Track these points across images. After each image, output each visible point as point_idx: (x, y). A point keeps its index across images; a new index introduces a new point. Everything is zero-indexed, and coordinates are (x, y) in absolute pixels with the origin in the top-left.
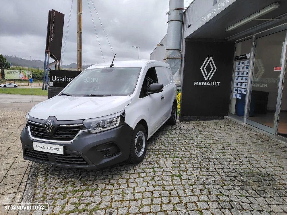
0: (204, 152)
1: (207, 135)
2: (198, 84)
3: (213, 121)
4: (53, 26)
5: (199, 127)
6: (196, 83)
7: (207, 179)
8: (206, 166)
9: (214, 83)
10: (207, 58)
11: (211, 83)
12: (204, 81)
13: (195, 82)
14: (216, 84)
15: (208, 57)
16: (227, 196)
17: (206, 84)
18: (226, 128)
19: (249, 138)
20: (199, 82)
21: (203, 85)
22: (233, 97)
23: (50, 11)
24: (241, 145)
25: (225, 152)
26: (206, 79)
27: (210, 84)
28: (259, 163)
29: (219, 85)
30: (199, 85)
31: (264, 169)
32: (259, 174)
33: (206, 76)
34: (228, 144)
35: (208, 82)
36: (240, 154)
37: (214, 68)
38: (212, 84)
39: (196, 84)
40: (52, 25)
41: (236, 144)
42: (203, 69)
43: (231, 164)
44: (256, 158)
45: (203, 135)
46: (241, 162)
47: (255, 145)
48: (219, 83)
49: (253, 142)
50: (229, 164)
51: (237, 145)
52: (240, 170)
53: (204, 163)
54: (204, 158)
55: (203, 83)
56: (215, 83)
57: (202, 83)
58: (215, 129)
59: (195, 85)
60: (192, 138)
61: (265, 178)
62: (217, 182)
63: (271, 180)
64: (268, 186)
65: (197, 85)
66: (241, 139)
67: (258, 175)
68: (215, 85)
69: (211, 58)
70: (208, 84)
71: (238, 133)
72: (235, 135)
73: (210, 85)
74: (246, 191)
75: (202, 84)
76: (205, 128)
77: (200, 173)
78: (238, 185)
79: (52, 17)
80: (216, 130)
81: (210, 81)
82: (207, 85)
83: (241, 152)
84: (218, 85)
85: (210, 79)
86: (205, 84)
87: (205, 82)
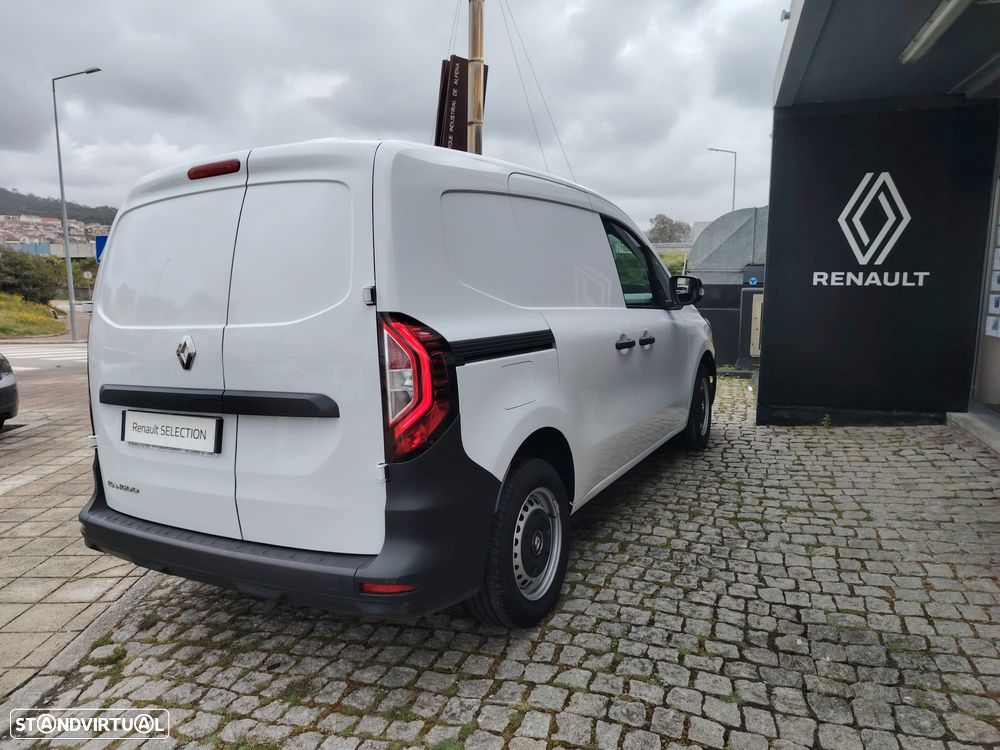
0: (738, 537)
1: (810, 479)
2: (829, 281)
3: (888, 430)
4: (453, 109)
5: (808, 448)
6: (821, 277)
7: (651, 623)
8: (689, 582)
9: (897, 274)
10: (868, 176)
11: (886, 275)
12: (856, 268)
13: (816, 274)
14: (908, 281)
15: (872, 174)
16: (666, 687)
17: (864, 280)
18: (919, 458)
19: (982, 502)
20: (834, 274)
21: (848, 283)
22: (988, 333)
23: (445, 62)
24: (916, 526)
25: (819, 545)
26: (863, 260)
27: (881, 279)
28: (931, 600)
29: (921, 283)
30: (833, 283)
31: (931, 623)
32: (885, 640)
33: (864, 250)
34: (864, 515)
35: (874, 274)
36: (880, 558)
37: (899, 217)
38: (891, 279)
39: (819, 283)
40: (450, 106)
41: (899, 519)
42: (849, 220)
43: (802, 588)
44: (934, 582)
45: (796, 478)
46: (851, 587)
47: (981, 530)
48: (921, 275)
49: (985, 522)
50: (797, 589)
51: (898, 524)
52: (821, 613)
53: (693, 573)
54: (714, 555)
55: (850, 275)
56: (905, 275)
57: (845, 277)
58: (867, 460)
59: (815, 283)
60: (738, 483)
61: (897, 659)
62: (679, 639)
63: (917, 669)
64: (882, 688)
65: (825, 284)
66: (940, 502)
67: (878, 642)
68: (905, 283)
69: (885, 177)
70: (874, 279)
71: (954, 480)
72: (929, 487)
73: (879, 284)
74: (767, 686)
75: (844, 281)
76: (828, 454)
77: (646, 601)
78: (755, 660)
79: (452, 81)
80: (867, 464)
81: (880, 270)
82: (867, 284)
83: (893, 550)
84: (917, 283)
85: (879, 261)
86: (859, 282)
87: (861, 274)
